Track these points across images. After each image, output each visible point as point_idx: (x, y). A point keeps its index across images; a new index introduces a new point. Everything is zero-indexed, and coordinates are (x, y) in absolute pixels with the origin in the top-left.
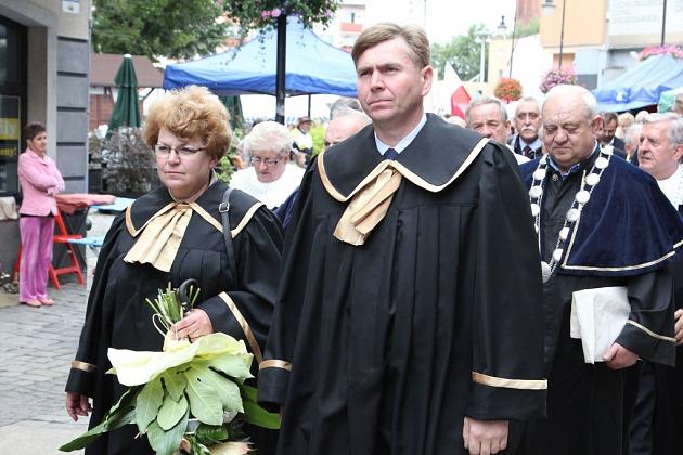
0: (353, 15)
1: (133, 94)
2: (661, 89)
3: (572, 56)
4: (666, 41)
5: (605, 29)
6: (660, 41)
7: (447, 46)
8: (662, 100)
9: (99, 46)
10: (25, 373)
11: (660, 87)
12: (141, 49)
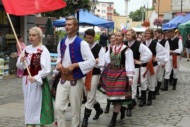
0: (110, 5)
1: (51, 27)
2: (179, 24)
3: (163, 15)
4: (182, 11)
5: (172, 8)
6: (180, 11)
7: (135, 13)
8: (179, 26)
9: (44, 15)
10: (16, 92)
11: (178, 23)
12: (55, 15)
